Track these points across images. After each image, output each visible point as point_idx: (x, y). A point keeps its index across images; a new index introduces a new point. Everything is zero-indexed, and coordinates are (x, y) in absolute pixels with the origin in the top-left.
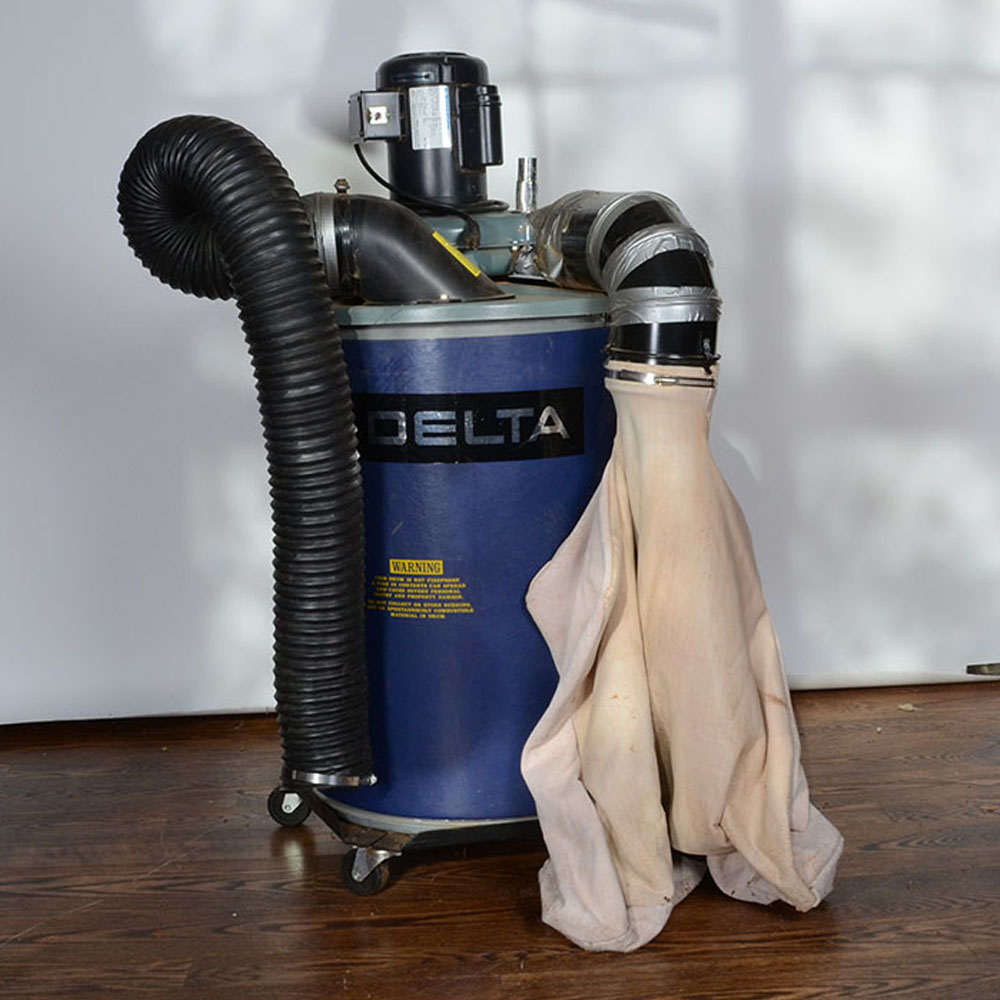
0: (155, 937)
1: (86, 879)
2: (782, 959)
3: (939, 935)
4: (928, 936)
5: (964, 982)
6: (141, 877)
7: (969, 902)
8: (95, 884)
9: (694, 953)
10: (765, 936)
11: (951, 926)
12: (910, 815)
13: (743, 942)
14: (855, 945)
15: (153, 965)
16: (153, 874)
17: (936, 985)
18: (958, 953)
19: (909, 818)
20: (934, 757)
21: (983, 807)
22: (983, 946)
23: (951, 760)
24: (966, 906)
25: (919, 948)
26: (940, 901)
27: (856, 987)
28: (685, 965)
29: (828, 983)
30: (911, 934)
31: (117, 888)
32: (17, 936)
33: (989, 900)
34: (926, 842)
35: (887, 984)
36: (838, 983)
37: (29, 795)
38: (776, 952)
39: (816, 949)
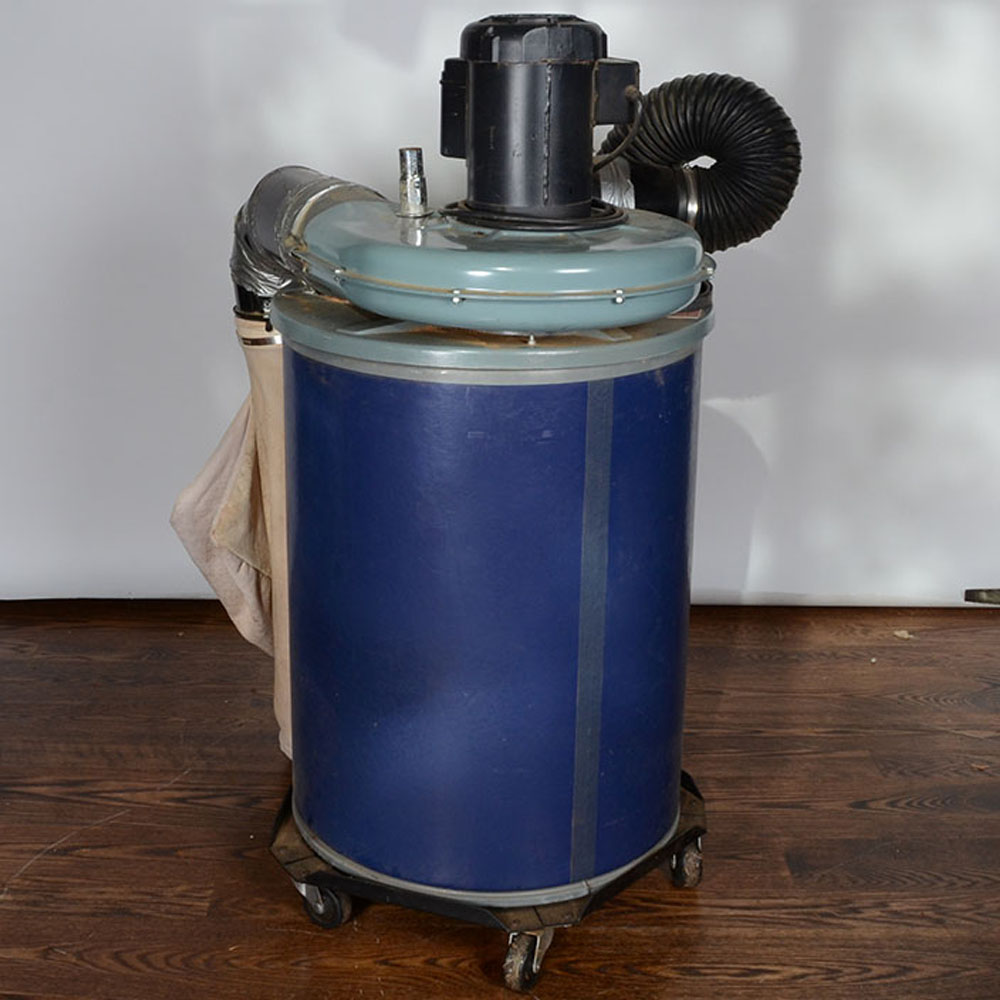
0: (178, 857)
1: (113, 785)
2: (769, 931)
3: (923, 917)
4: (911, 916)
5: (945, 975)
6: (165, 786)
7: (955, 879)
8: (121, 791)
9: (686, 917)
10: (754, 902)
11: (935, 907)
12: (900, 768)
13: (732, 908)
14: (841, 921)
15: (179, 889)
16: (176, 783)
17: (917, 976)
18: (941, 940)
19: (901, 773)
20: (928, 699)
21: (973, 765)
22: (964, 933)
23: (943, 703)
24: (952, 884)
25: (902, 931)
26: (926, 876)
27: (840, 971)
28: (676, 930)
29: (814, 964)
30: (896, 913)
31: (143, 797)
32: (53, 846)
33: (974, 879)
34: (915, 804)
35: (869, 970)
36: (822, 964)
37: (56, 680)
38: (764, 923)
39: (803, 923)
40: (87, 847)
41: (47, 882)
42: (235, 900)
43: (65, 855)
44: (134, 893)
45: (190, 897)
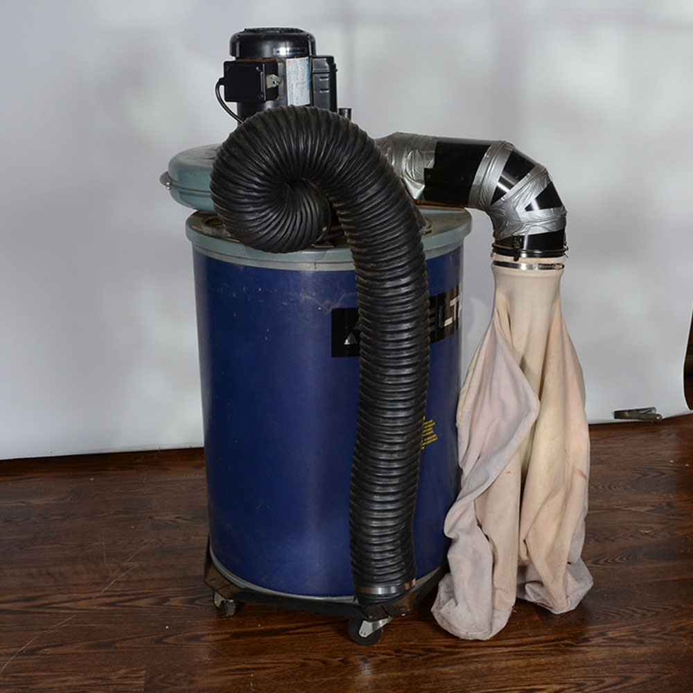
1: (60, 597)
2: (534, 661)
3: (630, 640)
4: (623, 640)
5: (651, 679)
6: (98, 595)
7: (645, 612)
9: (476, 656)
10: (519, 641)
11: (636, 632)
12: (595, 538)
13: (506, 646)
14: (578, 649)
16: (105, 592)
17: (635, 682)
18: (644, 655)
19: (596, 540)
20: (603, 487)
21: (642, 531)
22: (659, 649)
23: (614, 489)
24: (644, 615)
25: (619, 651)
26: (627, 611)
27: (585, 684)
28: (472, 667)
29: (566, 681)
30: (611, 639)
31: (82, 605)
33: (657, 610)
34: (610, 561)
35: (603, 682)
36: (572, 680)
38: (529, 655)
39: (554, 652)
40: (48, 647)
41: (22, 677)
42: (162, 677)
43: (32, 655)
44: (88, 679)
45: (130, 677)
